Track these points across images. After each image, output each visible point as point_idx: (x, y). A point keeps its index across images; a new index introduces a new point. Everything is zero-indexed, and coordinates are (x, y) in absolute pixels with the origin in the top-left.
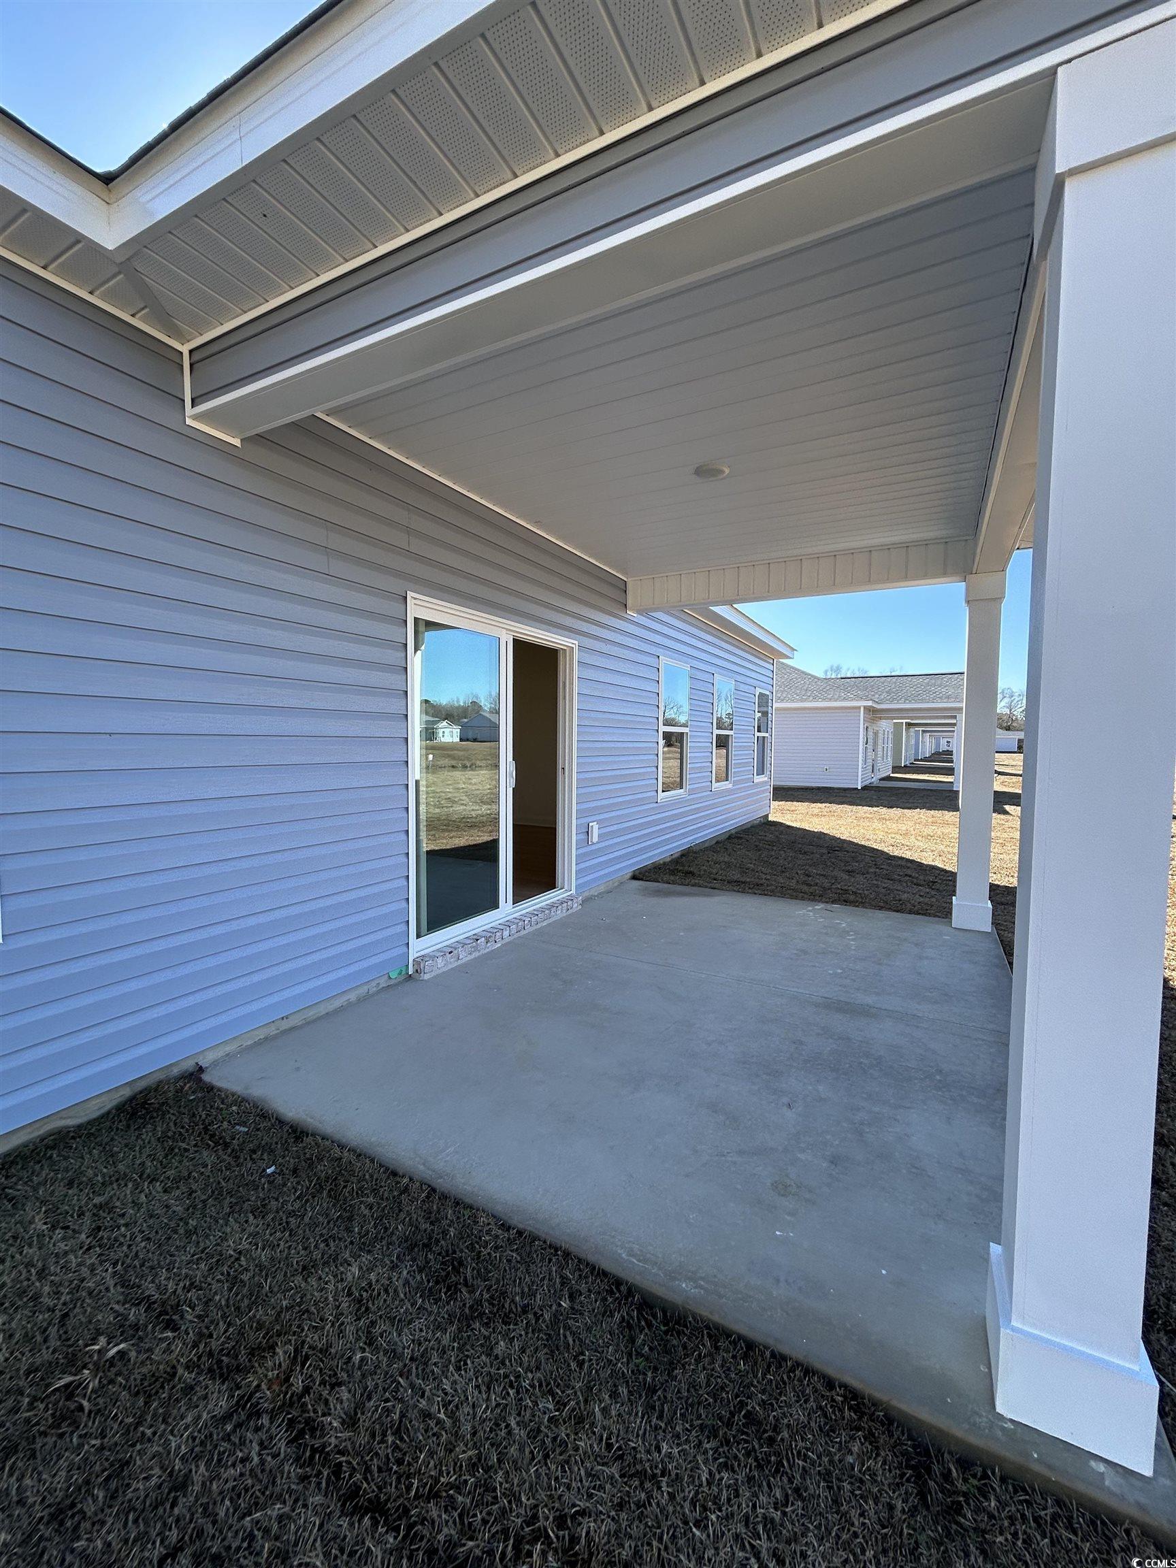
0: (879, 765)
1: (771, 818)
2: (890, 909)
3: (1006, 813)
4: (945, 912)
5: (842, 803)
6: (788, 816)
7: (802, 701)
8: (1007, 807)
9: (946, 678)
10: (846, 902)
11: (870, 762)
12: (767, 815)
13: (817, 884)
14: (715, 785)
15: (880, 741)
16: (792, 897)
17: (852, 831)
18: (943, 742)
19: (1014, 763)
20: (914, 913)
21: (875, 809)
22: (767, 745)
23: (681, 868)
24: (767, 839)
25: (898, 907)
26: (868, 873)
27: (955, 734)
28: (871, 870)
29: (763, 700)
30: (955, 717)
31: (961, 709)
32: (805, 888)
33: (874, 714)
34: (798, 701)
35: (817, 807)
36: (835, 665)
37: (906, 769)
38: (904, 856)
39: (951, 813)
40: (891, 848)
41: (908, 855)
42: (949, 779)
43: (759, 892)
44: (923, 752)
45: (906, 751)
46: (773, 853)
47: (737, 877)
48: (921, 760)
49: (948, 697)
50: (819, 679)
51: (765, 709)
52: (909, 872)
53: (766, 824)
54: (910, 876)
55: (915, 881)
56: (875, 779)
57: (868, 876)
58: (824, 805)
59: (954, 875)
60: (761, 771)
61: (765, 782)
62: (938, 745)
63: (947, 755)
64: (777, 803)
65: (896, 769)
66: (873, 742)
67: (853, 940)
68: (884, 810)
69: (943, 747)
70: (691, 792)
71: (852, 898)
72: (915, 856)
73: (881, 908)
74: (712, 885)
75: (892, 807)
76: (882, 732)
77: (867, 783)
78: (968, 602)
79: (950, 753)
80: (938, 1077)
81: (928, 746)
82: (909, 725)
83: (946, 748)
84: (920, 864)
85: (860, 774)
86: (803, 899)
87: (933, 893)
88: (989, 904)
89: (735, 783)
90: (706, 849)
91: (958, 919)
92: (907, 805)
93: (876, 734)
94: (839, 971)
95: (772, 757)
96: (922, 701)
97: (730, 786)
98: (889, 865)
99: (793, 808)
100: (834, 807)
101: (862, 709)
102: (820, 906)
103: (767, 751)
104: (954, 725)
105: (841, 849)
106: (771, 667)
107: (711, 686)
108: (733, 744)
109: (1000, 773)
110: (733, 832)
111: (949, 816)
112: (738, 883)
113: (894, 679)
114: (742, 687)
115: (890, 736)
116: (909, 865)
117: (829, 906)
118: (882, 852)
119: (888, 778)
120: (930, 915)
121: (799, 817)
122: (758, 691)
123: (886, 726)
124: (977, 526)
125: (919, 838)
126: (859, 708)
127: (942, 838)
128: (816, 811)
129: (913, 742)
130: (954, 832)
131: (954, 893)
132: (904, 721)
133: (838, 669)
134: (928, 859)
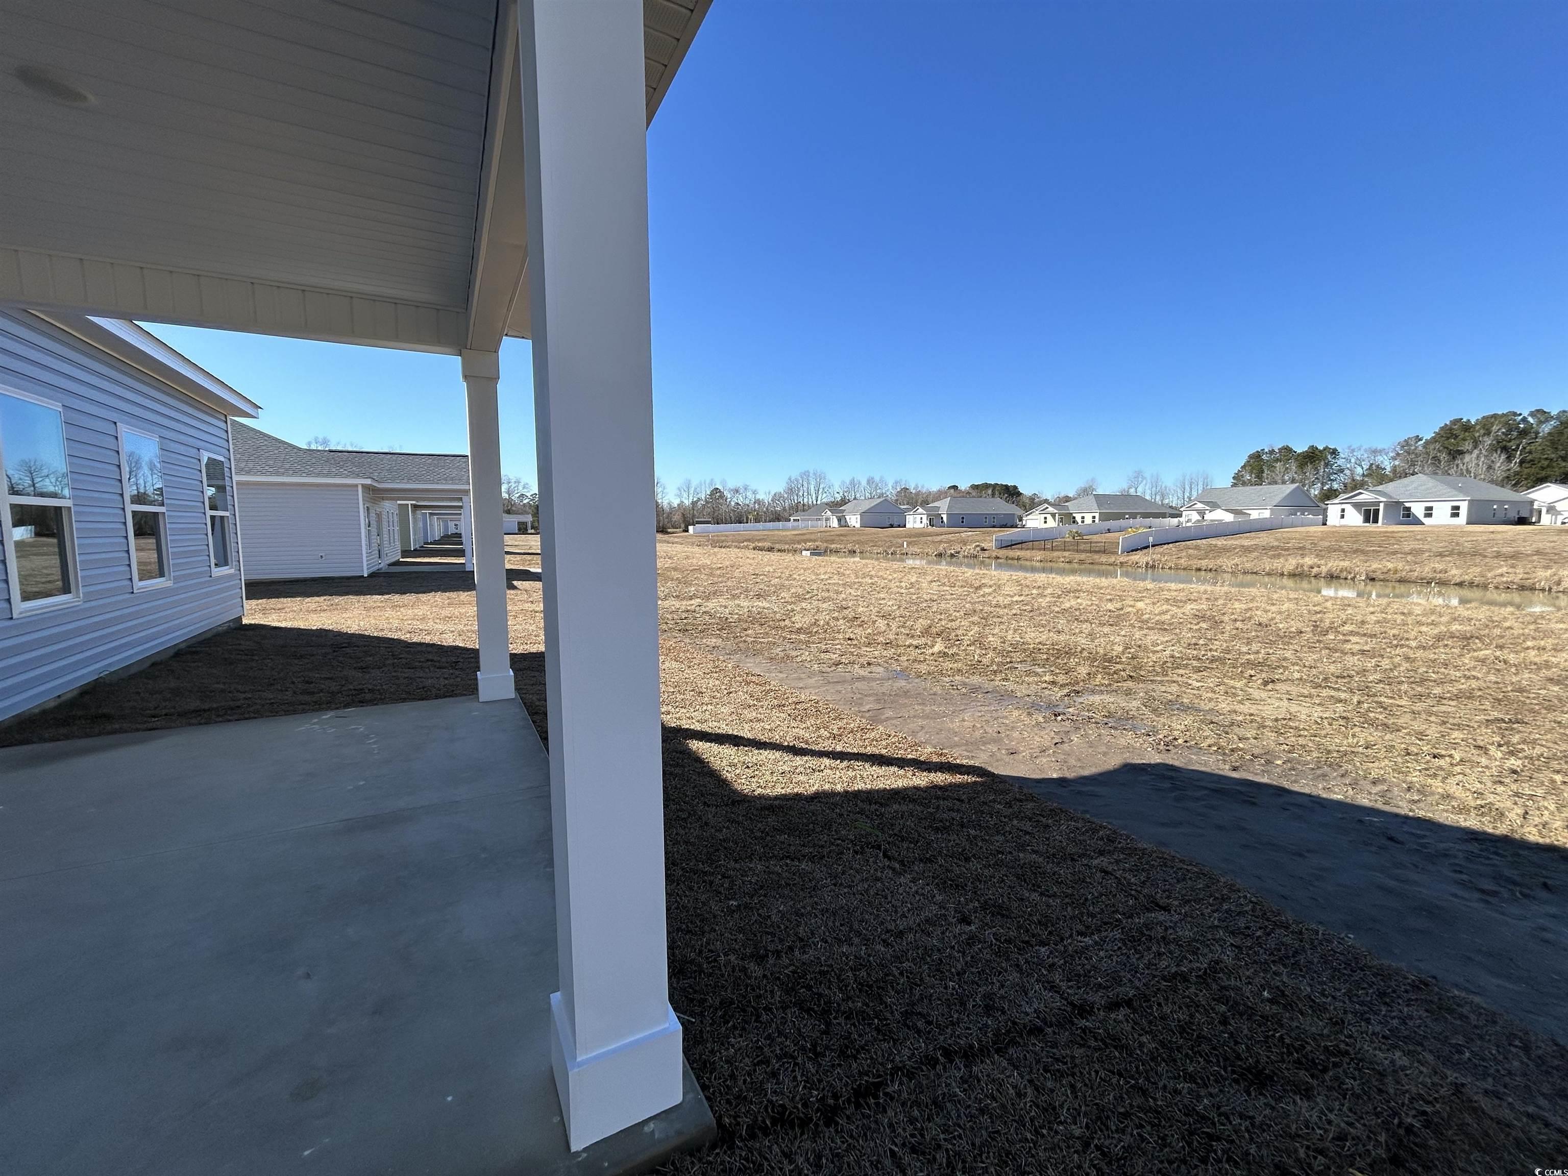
0: (386, 550)
1: (245, 621)
2: (414, 699)
3: (515, 588)
4: (472, 689)
5: (347, 594)
6: (274, 616)
7: (277, 474)
8: (515, 583)
9: (448, 460)
10: (362, 703)
11: (375, 546)
12: (240, 618)
13: (322, 691)
14: (138, 585)
15: (385, 524)
16: (287, 713)
17: (362, 623)
18: (451, 525)
19: (516, 543)
20: (440, 697)
21: (387, 597)
22: (229, 527)
23: (80, 713)
24: (242, 647)
25: (425, 694)
26: (384, 665)
27: (462, 517)
28: (388, 662)
29: (216, 471)
30: (461, 499)
31: (468, 491)
32: (307, 698)
33: (375, 494)
34: (271, 474)
35: (312, 602)
36: (321, 437)
37: (418, 553)
38: (423, 641)
39: (466, 594)
40: (408, 636)
41: (428, 639)
42: (461, 560)
43: (236, 717)
44: (432, 535)
45: (415, 534)
46: (254, 664)
47: (194, 704)
48: (431, 543)
49: (452, 479)
50: (300, 449)
51: (220, 483)
52: (430, 657)
53: (238, 629)
54: (432, 661)
55: (438, 664)
56: (383, 564)
57: (385, 669)
58: (322, 598)
59: (475, 652)
60: (223, 561)
61: (230, 577)
62: (446, 528)
63: (457, 537)
64: (254, 602)
65: (406, 553)
66: (377, 524)
67: (375, 743)
68: (396, 597)
69: (452, 530)
70: (88, 598)
71: (368, 696)
72: (435, 639)
73: (404, 700)
74: (150, 725)
75: (405, 593)
76: (385, 513)
77: (374, 569)
78: (466, 377)
79: (459, 535)
80: (483, 856)
81: (437, 530)
82: (415, 507)
83: (455, 531)
84: (442, 647)
85: (365, 559)
86: (304, 711)
87: (457, 672)
88: (512, 673)
89: (176, 579)
90: (132, 677)
91: (485, 693)
92: (422, 589)
93: (379, 516)
94: (362, 783)
95: (239, 543)
96: (426, 482)
97: (170, 584)
98: (409, 653)
99: (280, 606)
100: (337, 599)
101: (360, 489)
102: (328, 715)
103: (230, 538)
104: (461, 507)
105: (350, 645)
106: (223, 425)
107: (113, 440)
108: (167, 528)
109: (508, 553)
110: (183, 646)
111: (464, 596)
112: (198, 712)
113: (394, 457)
114: (173, 446)
115: (396, 519)
116: (430, 649)
117: (340, 712)
118: (399, 641)
119: (397, 563)
120: (456, 695)
121: (290, 615)
122: (205, 456)
123: (389, 507)
124: (467, 300)
125: (438, 621)
126: (356, 486)
127: (460, 617)
128: (313, 606)
129: (421, 524)
130: (472, 610)
131: (478, 668)
132: (409, 502)
133: (325, 442)
134: (449, 640)
